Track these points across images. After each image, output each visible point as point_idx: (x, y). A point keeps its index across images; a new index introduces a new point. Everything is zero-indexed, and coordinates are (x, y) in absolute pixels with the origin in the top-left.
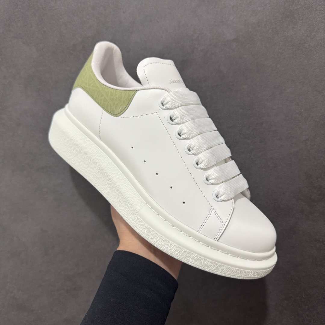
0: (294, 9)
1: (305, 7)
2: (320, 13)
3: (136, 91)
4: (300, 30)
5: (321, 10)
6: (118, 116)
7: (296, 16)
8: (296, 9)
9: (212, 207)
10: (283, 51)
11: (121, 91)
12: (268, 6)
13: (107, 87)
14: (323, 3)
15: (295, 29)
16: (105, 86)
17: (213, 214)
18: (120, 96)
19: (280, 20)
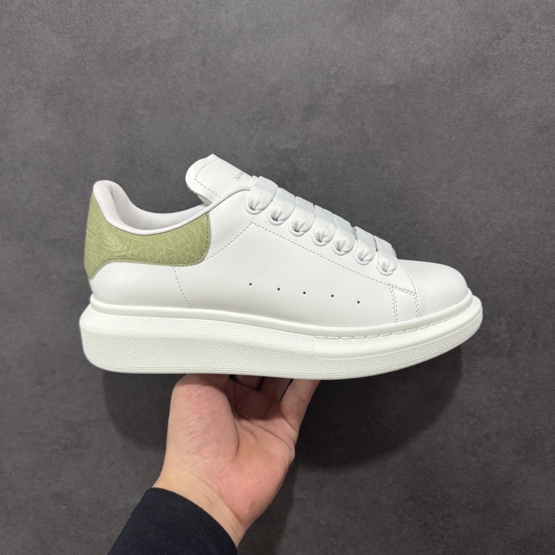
0: (489, 56)
1: (506, 56)
2: (526, 68)
3: (207, 213)
4: (493, 89)
5: (528, 65)
6: (203, 260)
7: (490, 66)
8: (492, 57)
9: (389, 285)
10: (465, 117)
11: (185, 227)
12: (452, 43)
13: (157, 235)
14: (533, 54)
15: (486, 87)
16: (153, 236)
17: (396, 291)
18: (189, 233)
19: (466, 68)
